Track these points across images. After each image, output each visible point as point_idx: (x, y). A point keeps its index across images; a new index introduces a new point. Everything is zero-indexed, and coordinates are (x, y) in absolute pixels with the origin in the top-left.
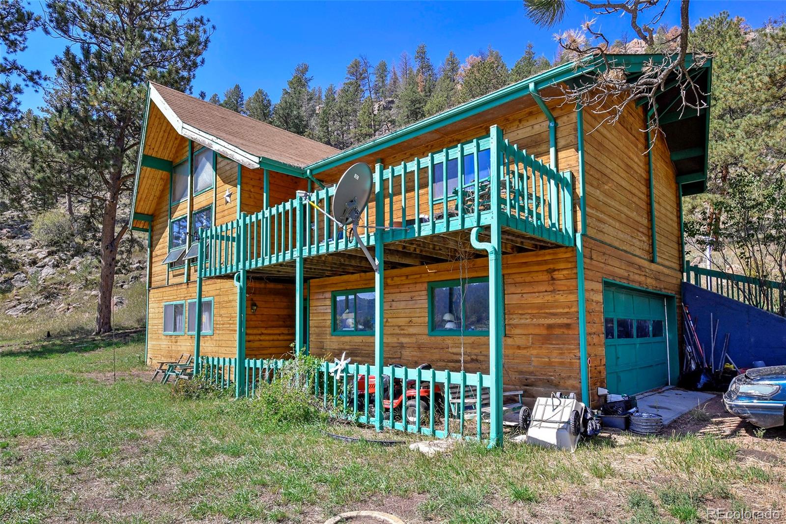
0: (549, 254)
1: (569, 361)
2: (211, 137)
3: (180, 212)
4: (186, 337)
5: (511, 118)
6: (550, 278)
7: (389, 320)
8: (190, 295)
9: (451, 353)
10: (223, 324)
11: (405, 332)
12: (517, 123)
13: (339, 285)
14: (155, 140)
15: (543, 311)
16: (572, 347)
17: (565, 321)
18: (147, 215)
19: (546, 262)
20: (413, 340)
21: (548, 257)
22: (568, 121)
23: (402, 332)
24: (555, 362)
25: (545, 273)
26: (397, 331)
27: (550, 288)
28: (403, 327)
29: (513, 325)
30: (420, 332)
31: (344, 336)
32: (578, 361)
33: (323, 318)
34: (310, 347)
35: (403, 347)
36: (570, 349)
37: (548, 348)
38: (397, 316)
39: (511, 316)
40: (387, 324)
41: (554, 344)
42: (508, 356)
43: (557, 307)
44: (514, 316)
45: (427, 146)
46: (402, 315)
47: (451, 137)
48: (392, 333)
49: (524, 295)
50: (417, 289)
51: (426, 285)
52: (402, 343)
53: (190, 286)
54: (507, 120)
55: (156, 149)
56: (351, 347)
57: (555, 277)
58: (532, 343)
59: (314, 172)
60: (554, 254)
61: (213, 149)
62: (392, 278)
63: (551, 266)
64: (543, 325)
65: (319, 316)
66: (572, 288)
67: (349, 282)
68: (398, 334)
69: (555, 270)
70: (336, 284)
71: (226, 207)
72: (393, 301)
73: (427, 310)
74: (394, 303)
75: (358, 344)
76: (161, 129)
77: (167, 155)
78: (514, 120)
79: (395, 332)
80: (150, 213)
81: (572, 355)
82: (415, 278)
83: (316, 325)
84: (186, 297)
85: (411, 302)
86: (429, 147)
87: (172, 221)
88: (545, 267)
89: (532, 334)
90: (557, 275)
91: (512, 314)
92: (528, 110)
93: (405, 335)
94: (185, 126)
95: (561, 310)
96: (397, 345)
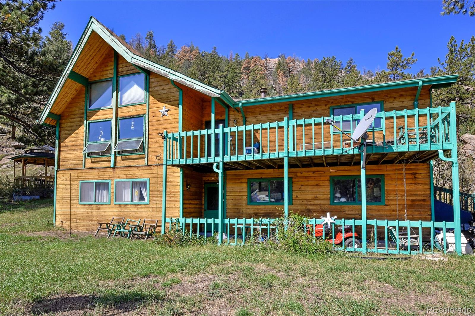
0: (413, 166)
1: (424, 216)
2: (168, 70)
3: (101, 117)
4: (112, 205)
5: (389, 96)
6: (413, 177)
7: (299, 196)
8: (118, 176)
9: (347, 214)
10: (157, 197)
11: (311, 203)
12: (393, 99)
13: (254, 175)
14: (82, 60)
15: (410, 193)
16: (427, 210)
17: (423, 198)
18: (56, 114)
19: (411, 169)
20: (319, 207)
21: (412, 167)
22: (425, 103)
23: (309, 203)
24: (416, 217)
25: (411, 175)
26: (305, 202)
27: (414, 182)
28: (310, 200)
29: (390, 199)
30: (325, 203)
31: (259, 205)
32: (430, 217)
33: (240, 194)
34: (227, 212)
35: (311, 211)
36: (425, 211)
37: (412, 211)
38: (305, 194)
39: (389, 195)
40: (297, 198)
41: (416, 209)
42: (386, 215)
43: (418, 191)
44: (391, 195)
45: (329, 102)
46: (309, 194)
47: (347, 99)
48: (301, 203)
49: (397, 185)
50: (321, 179)
51: (328, 177)
52: (310, 209)
53: (116, 170)
54: (387, 96)
55: (80, 67)
56: (265, 212)
57: (416, 177)
58: (402, 208)
59: (244, 105)
60: (416, 166)
61: (171, 78)
62: (301, 173)
63: (414, 172)
64: (409, 200)
65: (235, 194)
66: (426, 182)
67: (263, 173)
68: (306, 204)
69: (416, 174)
70: (252, 174)
71: (161, 119)
72: (302, 185)
73: (329, 191)
74: (303, 187)
75: (271, 210)
76: (89, 54)
77: (86, 73)
78: (391, 97)
79: (303, 203)
80: (59, 113)
81: (426, 214)
82: (320, 174)
83: (232, 198)
84: (111, 177)
85: (316, 187)
86: (331, 103)
87: (88, 122)
88: (411, 172)
89: (402, 204)
90: (417, 176)
91: (390, 194)
92: (400, 93)
93: (311, 205)
94: (135, 56)
95: (420, 193)
96: (305, 210)
